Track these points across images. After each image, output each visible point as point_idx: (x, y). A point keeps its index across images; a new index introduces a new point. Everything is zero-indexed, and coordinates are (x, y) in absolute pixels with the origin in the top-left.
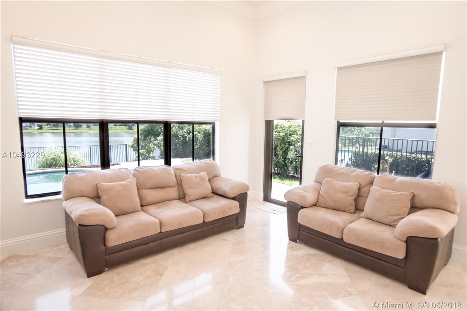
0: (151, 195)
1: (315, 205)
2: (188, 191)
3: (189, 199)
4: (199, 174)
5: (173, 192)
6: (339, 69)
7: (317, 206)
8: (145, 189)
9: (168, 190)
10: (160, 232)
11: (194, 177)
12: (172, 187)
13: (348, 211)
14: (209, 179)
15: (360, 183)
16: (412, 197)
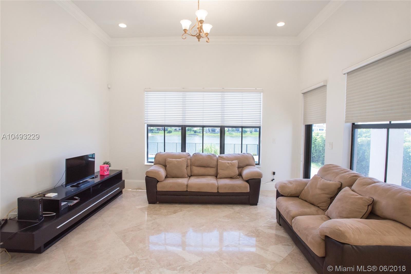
0: (196, 170)
1: (298, 197)
2: (220, 171)
3: (219, 177)
4: (233, 162)
5: (212, 171)
6: (348, 73)
7: (299, 198)
8: (194, 166)
9: (209, 169)
10: (187, 191)
11: (227, 163)
12: (212, 168)
13: (321, 208)
14: (238, 166)
15: (342, 182)
16: (371, 203)
